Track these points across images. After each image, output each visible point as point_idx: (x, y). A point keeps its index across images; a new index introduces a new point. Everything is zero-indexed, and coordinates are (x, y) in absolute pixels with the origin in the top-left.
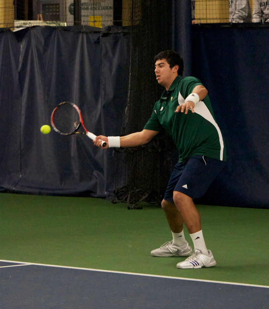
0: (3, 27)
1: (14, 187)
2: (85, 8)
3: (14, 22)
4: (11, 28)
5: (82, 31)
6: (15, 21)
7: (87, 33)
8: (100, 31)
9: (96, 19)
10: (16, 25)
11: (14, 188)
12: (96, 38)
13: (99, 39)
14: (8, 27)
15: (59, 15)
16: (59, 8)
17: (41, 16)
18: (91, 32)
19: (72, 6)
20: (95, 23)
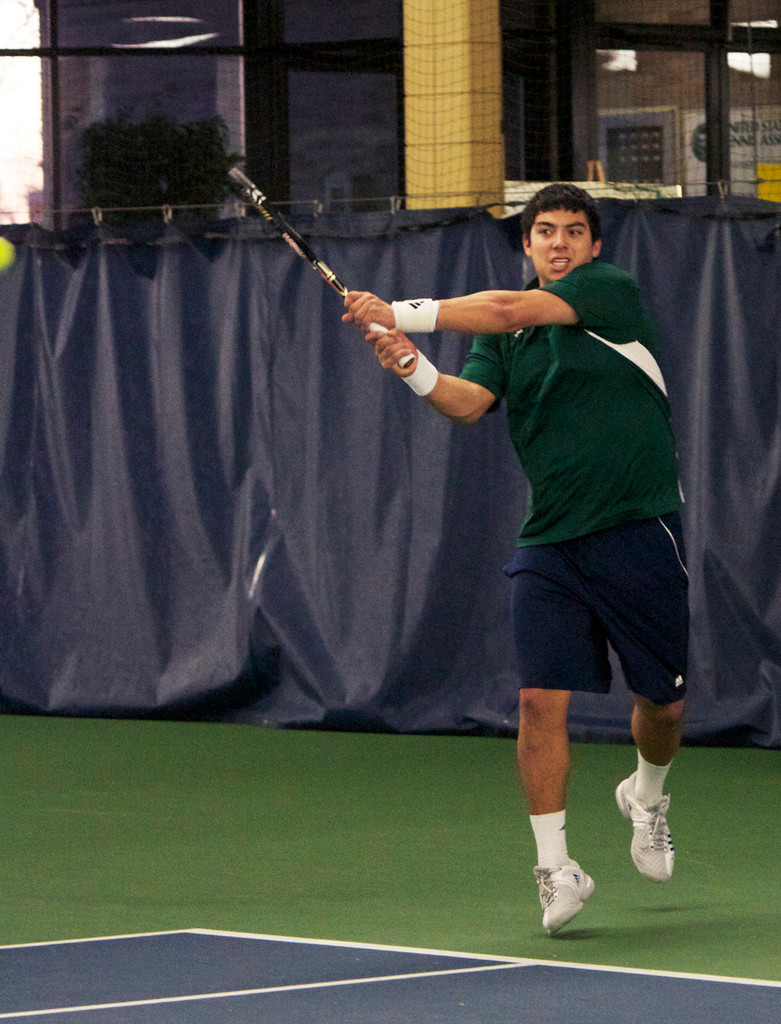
0: (466, 205)
1: (506, 718)
2: (742, 137)
3: (502, 188)
4: (490, 206)
5: (718, 212)
6: (508, 183)
7: (732, 219)
8: (775, 211)
9: (761, 175)
10: (509, 198)
11: (506, 721)
12: (762, 235)
13: (771, 237)
14: (482, 204)
15: (660, 164)
16: (660, 140)
17: (600, 167)
18: (746, 217)
19: (702, 132)
20: (760, 185)
